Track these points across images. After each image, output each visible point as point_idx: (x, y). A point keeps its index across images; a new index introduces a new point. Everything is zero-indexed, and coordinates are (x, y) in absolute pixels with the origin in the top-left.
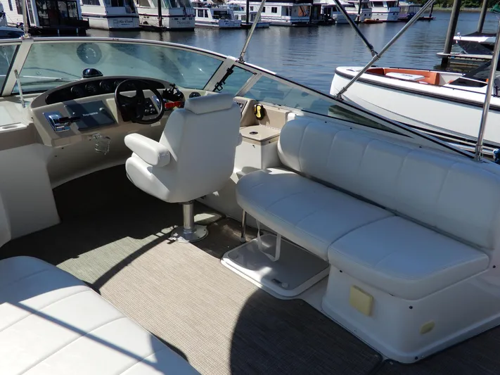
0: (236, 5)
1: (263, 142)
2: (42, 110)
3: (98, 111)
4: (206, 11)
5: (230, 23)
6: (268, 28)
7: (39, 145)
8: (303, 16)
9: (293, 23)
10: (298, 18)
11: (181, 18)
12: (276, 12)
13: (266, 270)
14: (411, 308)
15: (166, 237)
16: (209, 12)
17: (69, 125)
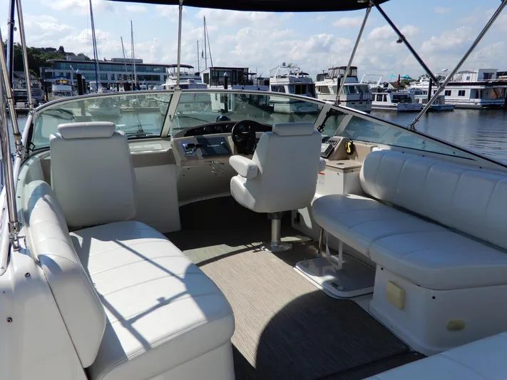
0: (418, 89)
1: (346, 170)
2: (179, 140)
3: (220, 144)
4: (385, 95)
5: (410, 106)
6: (452, 111)
7: (173, 165)
8: (497, 98)
9: (483, 106)
10: (490, 101)
11: (358, 103)
12: (463, 95)
13: (329, 277)
14: (434, 298)
15: (254, 248)
16: (388, 97)
17: (195, 150)
